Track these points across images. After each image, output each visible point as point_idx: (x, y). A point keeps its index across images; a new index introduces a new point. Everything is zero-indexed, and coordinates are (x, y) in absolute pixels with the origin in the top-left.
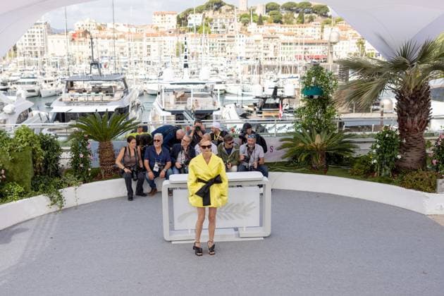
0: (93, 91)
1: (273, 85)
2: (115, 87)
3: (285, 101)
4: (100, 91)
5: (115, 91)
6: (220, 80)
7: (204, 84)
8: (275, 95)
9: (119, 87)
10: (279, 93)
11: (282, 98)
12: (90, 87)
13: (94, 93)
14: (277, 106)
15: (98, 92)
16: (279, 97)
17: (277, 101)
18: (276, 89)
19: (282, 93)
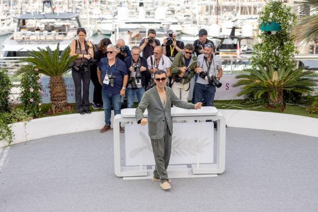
0: (45, 30)
1: (232, 25)
2: (68, 26)
3: (243, 42)
4: (53, 30)
5: (68, 31)
6: (176, 21)
7: (160, 23)
8: (232, 36)
9: (72, 26)
10: (237, 33)
11: (240, 39)
12: (43, 26)
13: (46, 32)
14: (235, 47)
15: (50, 31)
16: (236, 38)
17: (235, 41)
18: (234, 29)
19: (240, 34)
